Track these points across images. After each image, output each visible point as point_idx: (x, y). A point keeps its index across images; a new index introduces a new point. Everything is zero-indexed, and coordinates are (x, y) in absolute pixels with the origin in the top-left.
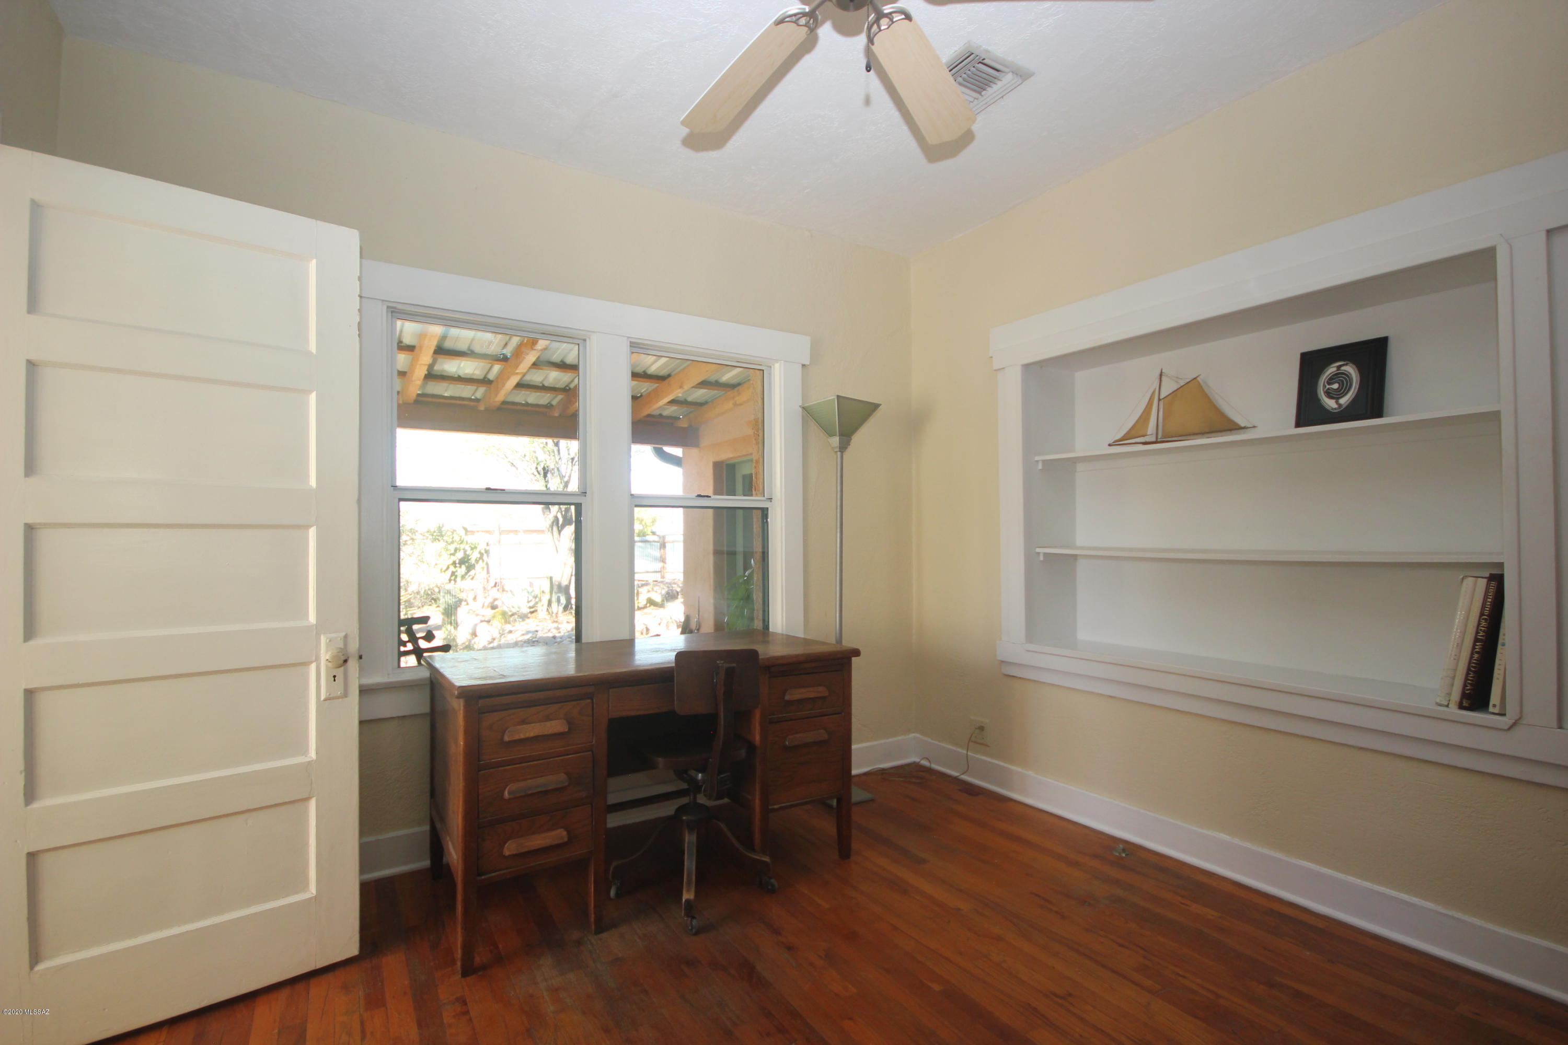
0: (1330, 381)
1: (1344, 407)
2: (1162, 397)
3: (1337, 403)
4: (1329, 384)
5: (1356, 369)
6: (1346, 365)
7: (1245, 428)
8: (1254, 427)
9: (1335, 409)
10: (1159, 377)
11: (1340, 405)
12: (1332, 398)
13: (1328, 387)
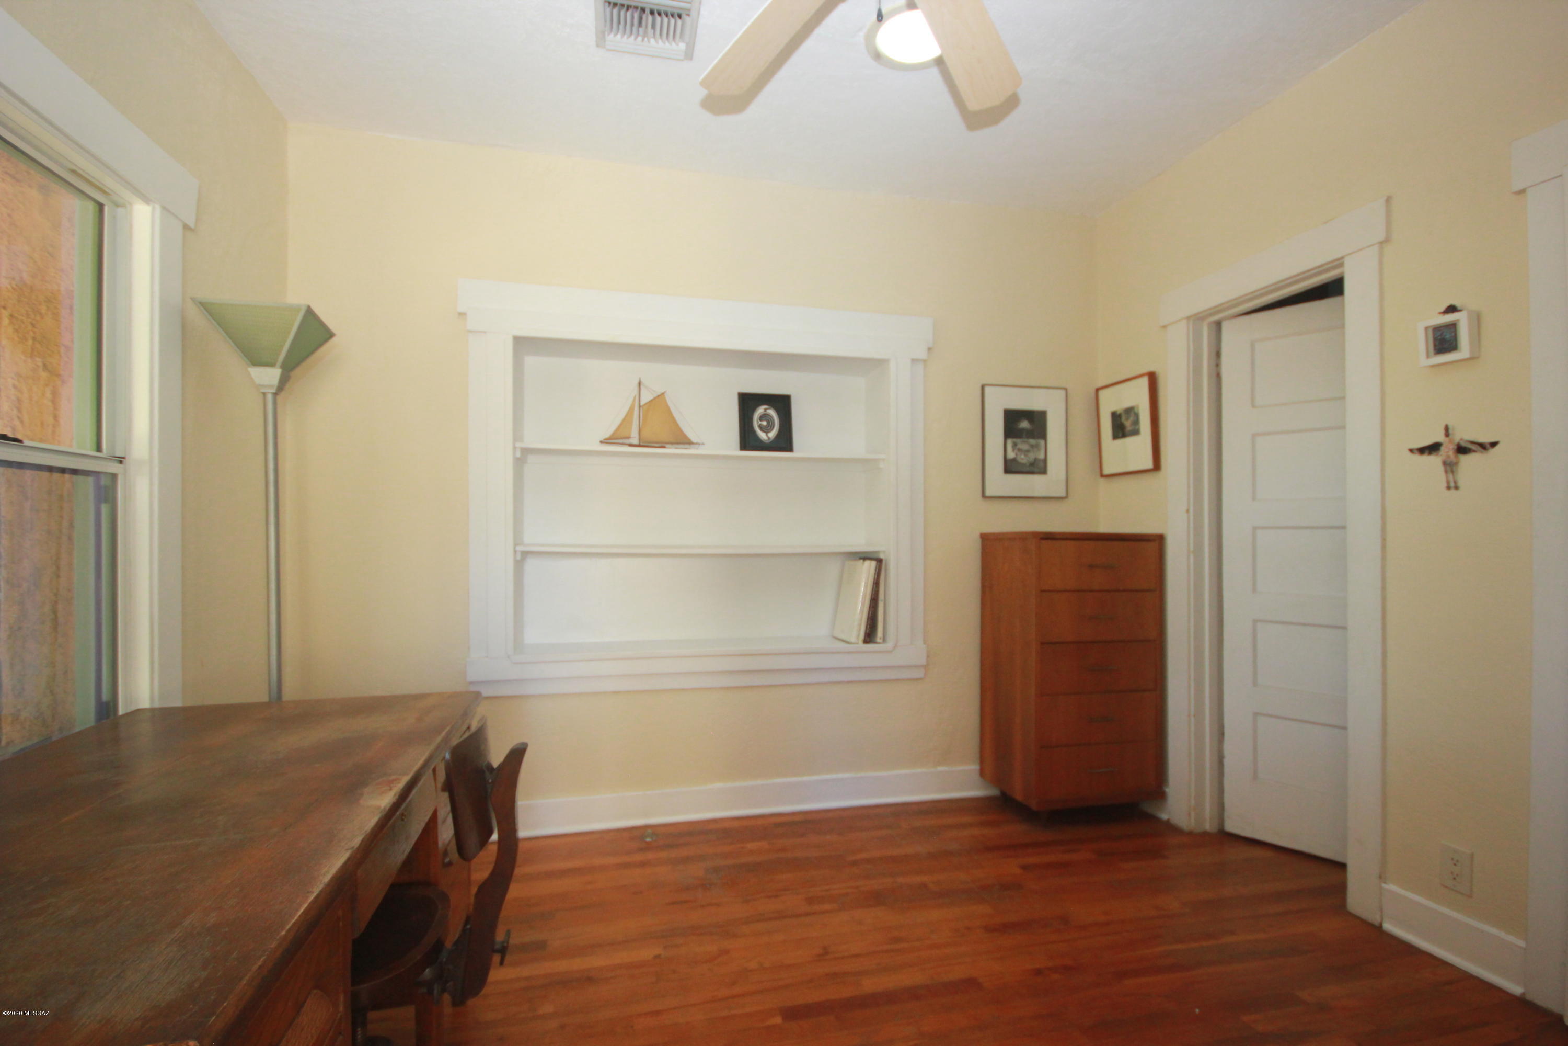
0: (762, 418)
1: (771, 440)
2: (642, 403)
3: (767, 436)
4: (761, 420)
5: (775, 411)
6: (770, 409)
7: (696, 444)
8: (703, 444)
9: (766, 440)
10: (638, 385)
11: (769, 438)
12: (763, 431)
13: (760, 422)
